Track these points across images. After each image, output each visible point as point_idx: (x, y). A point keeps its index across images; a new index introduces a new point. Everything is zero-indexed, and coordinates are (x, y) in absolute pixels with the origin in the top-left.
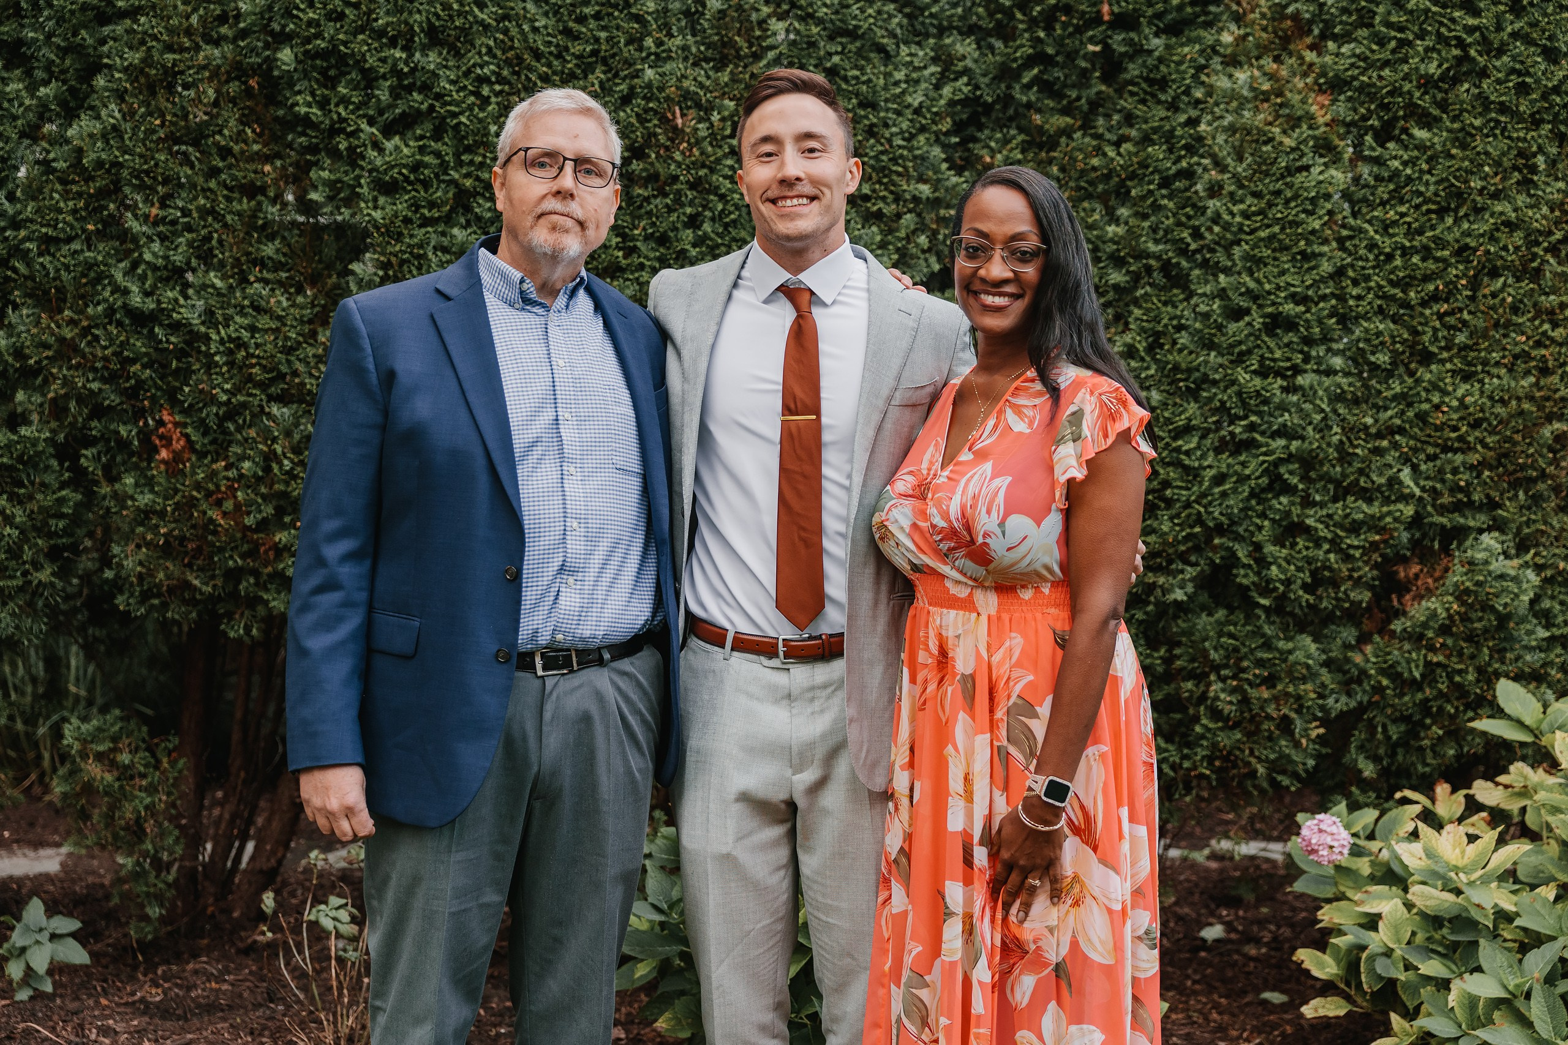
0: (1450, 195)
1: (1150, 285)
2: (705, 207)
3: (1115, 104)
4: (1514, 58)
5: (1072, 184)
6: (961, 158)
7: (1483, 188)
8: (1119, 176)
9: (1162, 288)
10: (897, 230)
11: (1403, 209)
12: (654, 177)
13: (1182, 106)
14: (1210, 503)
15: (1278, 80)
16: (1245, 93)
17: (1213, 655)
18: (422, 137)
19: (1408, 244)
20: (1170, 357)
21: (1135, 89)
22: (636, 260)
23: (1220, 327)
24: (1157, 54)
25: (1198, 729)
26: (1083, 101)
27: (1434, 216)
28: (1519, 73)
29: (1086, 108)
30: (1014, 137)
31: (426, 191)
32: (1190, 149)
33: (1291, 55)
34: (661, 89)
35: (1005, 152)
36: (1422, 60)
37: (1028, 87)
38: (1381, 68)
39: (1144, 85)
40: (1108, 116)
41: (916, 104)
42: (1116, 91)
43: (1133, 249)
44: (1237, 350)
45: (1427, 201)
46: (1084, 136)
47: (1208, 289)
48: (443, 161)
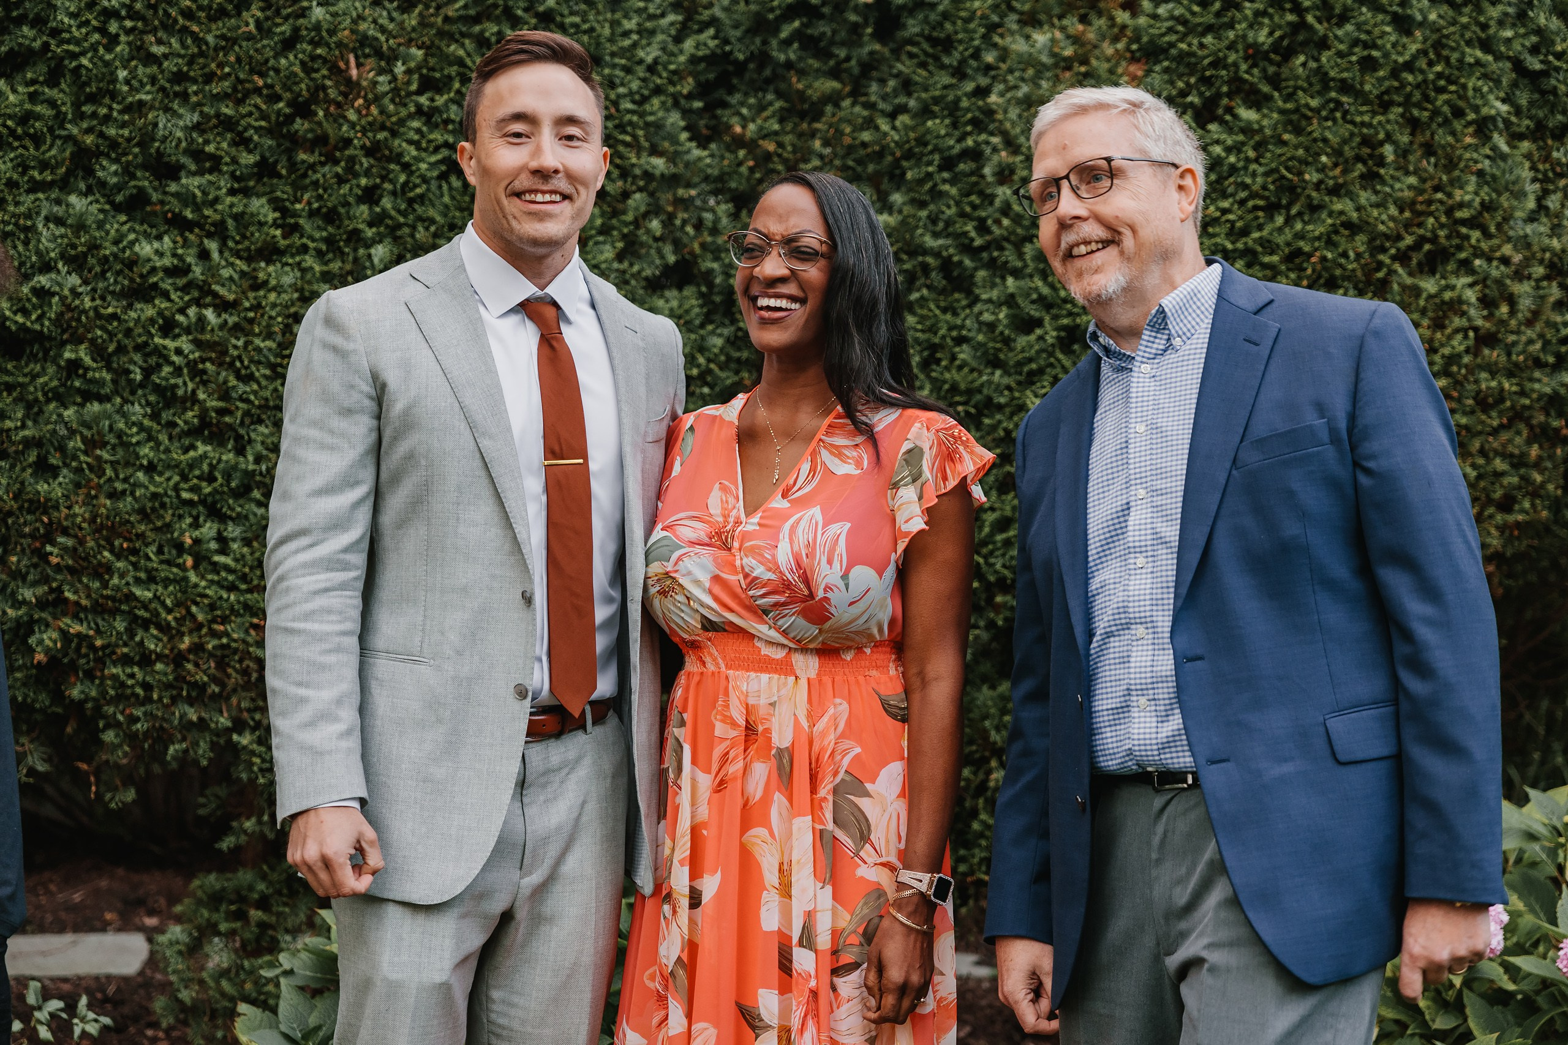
0: (1280, 189)
1: (928, 287)
2: (384, 178)
3: (891, 67)
4: (1359, 27)
5: (837, 162)
6: (707, 127)
7: (1321, 182)
8: (893, 154)
9: (943, 292)
10: (624, 212)
11: (1225, 204)
12: (321, 140)
13: (969, 71)
14: (991, 553)
15: (1083, 45)
16: (1045, 59)
17: (994, 736)
18: (33, 82)
19: (1230, 246)
20: (947, 376)
21: (915, 50)
22: (296, 240)
23: (1007, 341)
24: (941, 8)
25: (976, 826)
26: (853, 62)
27: (1261, 214)
28: (1366, 46)
29: (856, 71)
30: (771, 104)
31: (37, 148)
32: (978, 125)
33: (1100, 14)
34: (332, 32)
35: (759, 121)
36: (1251, 26)
37: (787, 43)
38: (1203, 34)
39: (926, 46)
40: (882, 81)
41: (649, 59)
42: (892, 51)
43: (908, 243)
44: (1026, 369)
45: (1254, 195)
46: (853, 104)
47: (995, 294)
48: (59, 113)
